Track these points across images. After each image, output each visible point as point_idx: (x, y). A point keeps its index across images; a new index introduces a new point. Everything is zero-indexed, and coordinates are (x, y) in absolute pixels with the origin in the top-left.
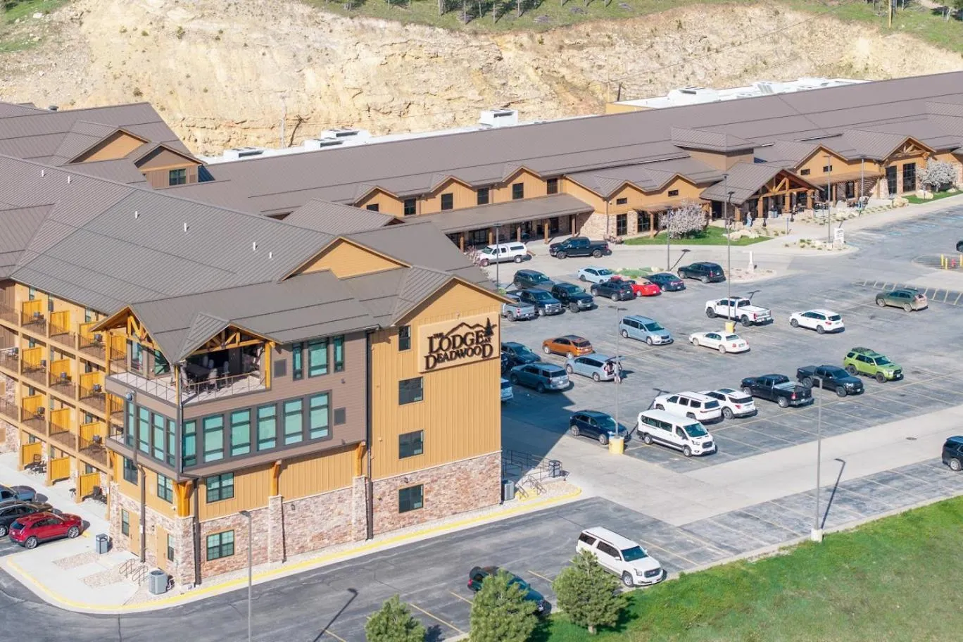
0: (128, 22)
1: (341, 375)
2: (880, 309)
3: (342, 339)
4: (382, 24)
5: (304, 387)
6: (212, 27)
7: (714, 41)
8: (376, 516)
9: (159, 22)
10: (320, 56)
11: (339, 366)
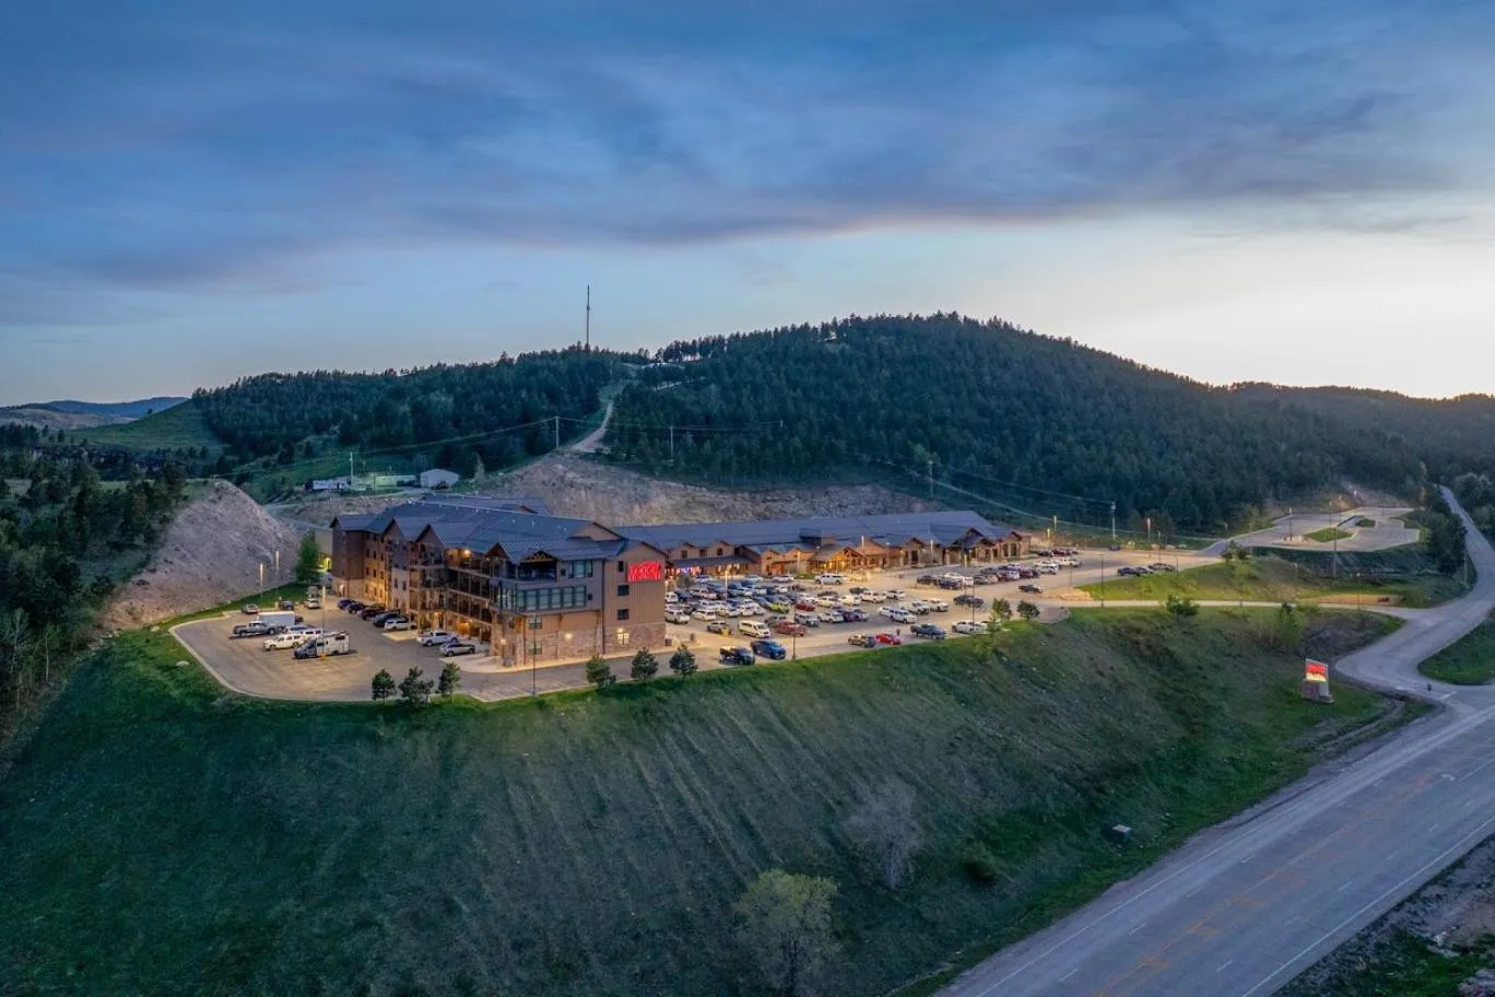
0: (546, 478)
1: (591, 579)
2: (918, 585)
3: (591, 561)
4: (674, 484)
5: (573, 582)
6: (589, 482)
7: (845, 502)
8: (607, 644)
9: (562, 479)
10: (644, 499)
11: (591, 575)
